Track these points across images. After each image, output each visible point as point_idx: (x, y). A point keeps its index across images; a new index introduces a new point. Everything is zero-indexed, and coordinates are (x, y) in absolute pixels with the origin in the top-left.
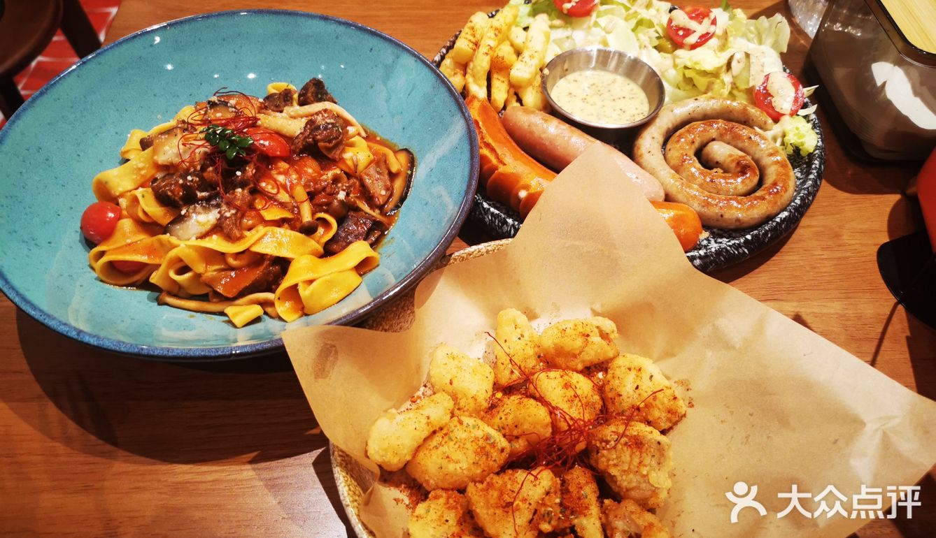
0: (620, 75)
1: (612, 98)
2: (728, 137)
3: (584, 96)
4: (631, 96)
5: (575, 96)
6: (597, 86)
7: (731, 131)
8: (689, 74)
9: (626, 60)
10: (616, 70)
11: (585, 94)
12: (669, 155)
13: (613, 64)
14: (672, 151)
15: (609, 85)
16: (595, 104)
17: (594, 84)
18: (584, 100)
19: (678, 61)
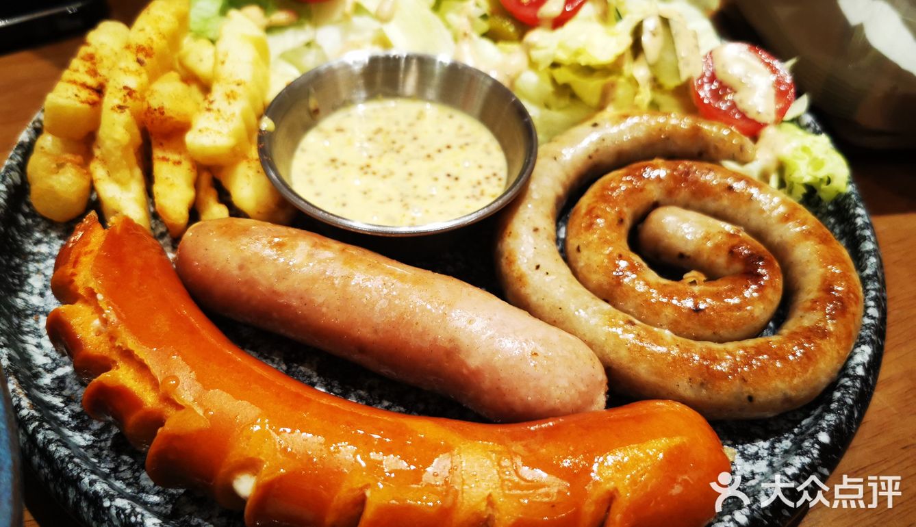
0: (431, 101)
1: (425, 152)
2: (684, 193)
3: (364, 161)
4: (462, 141)
5: (344, 164)
6: (388, 133)
7: (686, 180)
8: (563, 76)
9: (438, 70)
10: (420, 94)
11: (365, 154)
12: (581, 264)
13: (410, 82)
14: (585, 253)
15: (411, 125)
16: (392, 173)
17: (379, 131)
18: (365, 169)
19: (536, 54)
